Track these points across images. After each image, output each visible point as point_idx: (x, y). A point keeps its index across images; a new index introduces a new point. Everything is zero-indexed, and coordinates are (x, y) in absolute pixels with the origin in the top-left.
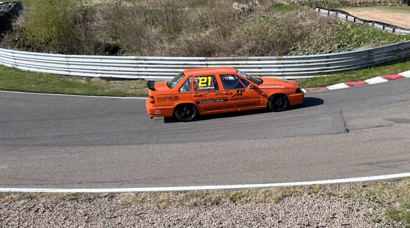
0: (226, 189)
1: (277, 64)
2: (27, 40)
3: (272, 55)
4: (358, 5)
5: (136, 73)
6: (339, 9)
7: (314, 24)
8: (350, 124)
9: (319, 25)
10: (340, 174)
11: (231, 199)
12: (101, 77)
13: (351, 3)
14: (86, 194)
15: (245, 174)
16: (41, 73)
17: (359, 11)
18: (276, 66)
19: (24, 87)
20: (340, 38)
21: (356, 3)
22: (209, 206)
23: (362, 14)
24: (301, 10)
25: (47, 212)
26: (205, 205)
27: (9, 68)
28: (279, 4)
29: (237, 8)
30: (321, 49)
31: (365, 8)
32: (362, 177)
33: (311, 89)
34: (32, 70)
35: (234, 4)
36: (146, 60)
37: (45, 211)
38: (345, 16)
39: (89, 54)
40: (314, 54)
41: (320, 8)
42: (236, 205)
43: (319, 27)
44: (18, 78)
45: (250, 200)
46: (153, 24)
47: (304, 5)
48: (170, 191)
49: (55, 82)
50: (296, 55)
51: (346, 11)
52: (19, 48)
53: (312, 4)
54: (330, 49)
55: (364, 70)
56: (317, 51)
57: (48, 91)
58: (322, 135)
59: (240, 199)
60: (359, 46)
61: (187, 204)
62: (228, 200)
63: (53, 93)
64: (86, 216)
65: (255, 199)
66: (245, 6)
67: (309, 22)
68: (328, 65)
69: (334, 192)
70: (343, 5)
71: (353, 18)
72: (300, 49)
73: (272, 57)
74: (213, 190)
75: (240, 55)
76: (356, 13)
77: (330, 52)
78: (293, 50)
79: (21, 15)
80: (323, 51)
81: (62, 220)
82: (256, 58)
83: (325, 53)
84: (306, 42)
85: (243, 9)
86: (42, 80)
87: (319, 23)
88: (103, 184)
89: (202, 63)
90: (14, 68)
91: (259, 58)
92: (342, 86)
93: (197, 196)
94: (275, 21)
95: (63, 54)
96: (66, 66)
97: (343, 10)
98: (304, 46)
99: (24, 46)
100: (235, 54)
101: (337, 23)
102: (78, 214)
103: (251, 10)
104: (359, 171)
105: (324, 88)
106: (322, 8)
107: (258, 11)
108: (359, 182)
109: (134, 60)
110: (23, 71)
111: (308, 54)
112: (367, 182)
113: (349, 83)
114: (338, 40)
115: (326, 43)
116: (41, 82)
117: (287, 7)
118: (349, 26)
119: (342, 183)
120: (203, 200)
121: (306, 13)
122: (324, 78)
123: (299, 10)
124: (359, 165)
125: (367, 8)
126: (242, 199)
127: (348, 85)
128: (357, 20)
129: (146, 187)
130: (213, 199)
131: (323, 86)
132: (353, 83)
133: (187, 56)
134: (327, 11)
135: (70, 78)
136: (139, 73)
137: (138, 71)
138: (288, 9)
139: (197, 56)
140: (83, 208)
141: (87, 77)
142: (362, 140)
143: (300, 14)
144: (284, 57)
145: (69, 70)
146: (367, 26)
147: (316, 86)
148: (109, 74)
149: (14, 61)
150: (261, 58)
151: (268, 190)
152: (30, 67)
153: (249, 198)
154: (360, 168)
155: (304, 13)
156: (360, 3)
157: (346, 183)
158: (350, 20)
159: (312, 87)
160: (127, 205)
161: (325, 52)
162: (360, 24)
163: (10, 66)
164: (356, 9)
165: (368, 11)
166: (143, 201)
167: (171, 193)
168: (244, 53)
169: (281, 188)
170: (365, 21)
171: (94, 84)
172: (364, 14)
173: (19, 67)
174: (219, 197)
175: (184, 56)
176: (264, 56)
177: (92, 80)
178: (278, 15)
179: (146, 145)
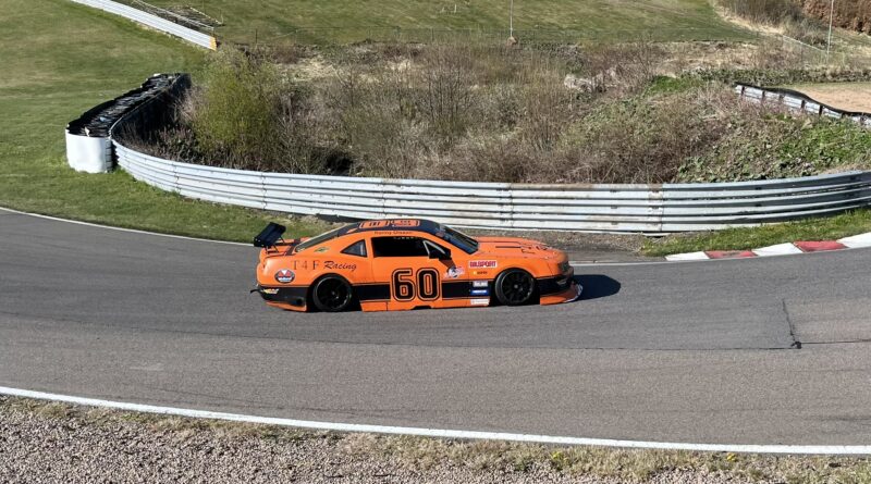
0: (544, 444)
1: (650, 199)
2: (197, 143)
3: (638, 182)
4: (830, 78)
5: (381, 210)
6: (785, 87)
7: (732, 119)
8: (803, 331)
9: (742, 121)
10: (780, 435)
11: (553, 464)
12: (318, 215)
13: (811, 74)
14: (291, 429)
15: (580, 417)
16: (218, 205)
17: (830, 92)
18: (647, 203)
19: (192, 228)
20: (787, 149)
21: (824, 75)
22: (509, 472)
23: (836, 97)
24: (703, 89)
25: (226, 456)
26: (503, 469)
27: (166, 193)
28: (659, 78)
29: (573, 86)
30: (745, 170)
31: (843, 86)
32: (829, 444)
33: (718, 253)
34: (204, 197)
35: (568, 77)
36: (399, 185)
37: (222, 454)
38: (800, 102)
39: (299, 172)
40: (728, 180)
41: (745, 85)
42: (562, 476)
43: (742, 125)
44: (181, 212)
45: (590, 469)
46: (413, 116)
47: (710, 79)
48: (438, 438)
49: (242, 221)
50: (689, 182)
51: (802, 91)
52: (184, 158)
53: (728, 76)
54: (764, 170)
55: (839, 217)
56: (735, 176)
57: (229, 237)
58: (741, 351)
59: (571, 466)
60: (828, 166)
61: (469, 464)
62: (547, 466)
63: (237, 241)
64: (291, 468)
65: (601, 470)
66: (590, 82)
67: (722, 113)
68: (758, 205)
69: (766, 471)
70: (794, 79)
71: (818, 107)
72: (698, 171)
73: (640, 186)
74: (519, 442)
75: (574, 180)
76: (824, 95)
77: (763, 178)
78: (683, 171)
79: (189, 99)
80: (747, 174)
81: (251, 472)
82: (607, 186)
83: (753, 179)
84: (713, 154)
85: (584, 86)
86: (219, 216)
87: (743, 117)
88: (321, 413)
89: (503, 193)
90: (174, 194)
91: (613, 186)
92: (786, 249)
93: (488, 451)
94: (649, 112)
95: (255, 170)
96: (261, 193)
97: (796, 88)
98: (706, 164)
99: (191, 154)
100: (565, 177)
101: (780, 117)
102: (277, 464)
103: (600, 90)
104: (824, 432)
105: (746, 252)
106: (750, 86)
107: (615, 92)
108: (822, 455)
109: (378, 184)
110: (190, 200)
111: (714, 181)
112: (840, 456)
113: (802, 243)
114: (782, 152)
115: (755, 158)
116: (218, 221)
117: (674, 84)
118: (807, 123)
119: (784, 455)
120: (499, 460)
121: (715, 96)
122: (748, 231)
123: (700, 90)
124: (821, 419)
125: (850, 86)
126: (574, 466)
127: (802, 248)
128: (826, 110)
129: (395, 426)
130: (519, 461)
131: (745, 249)
132: (812, 244)
133: (474, 181)
134: (760, 92)
135: (268, 214)
136: (386, 210)
137: (384, 207)
138: (676, 88)
139: (493, 181)
140: (286, 454)
141: (296, 214)
142: (830, 367)
143: (702, 96)
144: (666, 186)
145: (266, 200)
146: (849, 125)
147: (730, 247)
148: (333, 209)
149: (175, 180)
150: (618, 186)
151: (625, 453)
152: (202, 193)
153: (588, 466)
154: (826, 426)
155: (709, 96)
156: (834, 75)
157: (792, 455)
158: (811, 110)
159: (722, 249)
160: (360, 455)
161: (751, 176)
162: (833, 119)
163: (169, 189)
164: (824, 87)
165: (851, 92)
166: (389, 451)
167: (440, 441)
168: (582, 177)
169: (654, 452)
170: (844, 113)
171: (307, 227)
172: (841, 99)
173: (183, 193)
174: (530, 457)
175: (466, 180)
176: (622, 182)
177: (304, 219)
178: (656, 100)
179: (396, 346)
